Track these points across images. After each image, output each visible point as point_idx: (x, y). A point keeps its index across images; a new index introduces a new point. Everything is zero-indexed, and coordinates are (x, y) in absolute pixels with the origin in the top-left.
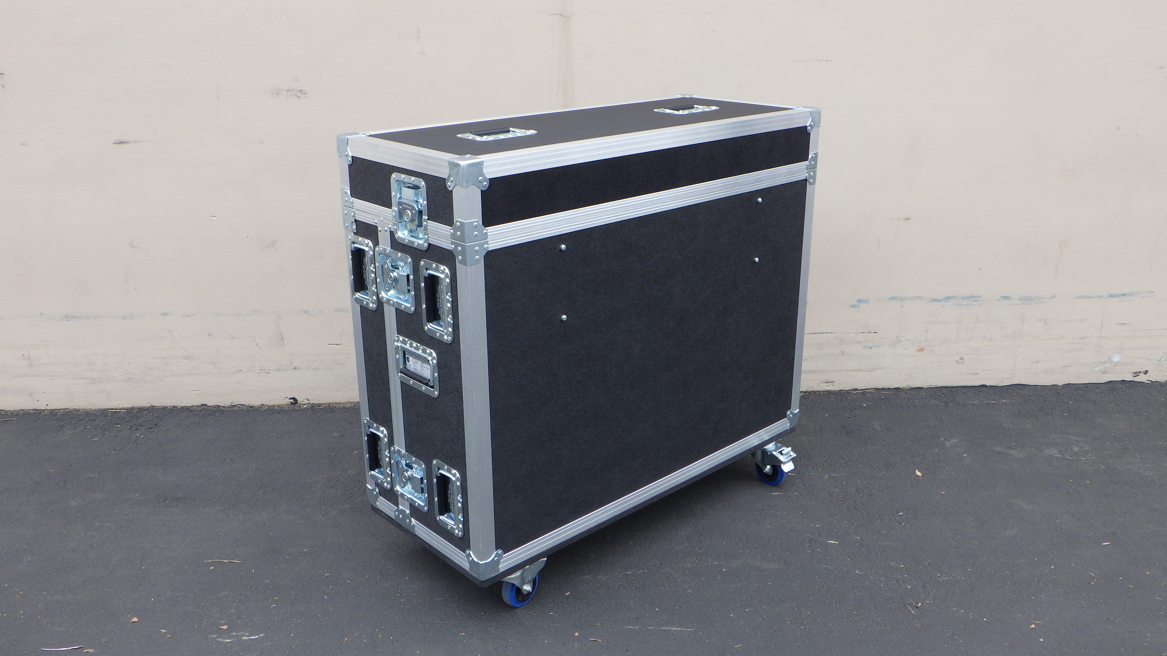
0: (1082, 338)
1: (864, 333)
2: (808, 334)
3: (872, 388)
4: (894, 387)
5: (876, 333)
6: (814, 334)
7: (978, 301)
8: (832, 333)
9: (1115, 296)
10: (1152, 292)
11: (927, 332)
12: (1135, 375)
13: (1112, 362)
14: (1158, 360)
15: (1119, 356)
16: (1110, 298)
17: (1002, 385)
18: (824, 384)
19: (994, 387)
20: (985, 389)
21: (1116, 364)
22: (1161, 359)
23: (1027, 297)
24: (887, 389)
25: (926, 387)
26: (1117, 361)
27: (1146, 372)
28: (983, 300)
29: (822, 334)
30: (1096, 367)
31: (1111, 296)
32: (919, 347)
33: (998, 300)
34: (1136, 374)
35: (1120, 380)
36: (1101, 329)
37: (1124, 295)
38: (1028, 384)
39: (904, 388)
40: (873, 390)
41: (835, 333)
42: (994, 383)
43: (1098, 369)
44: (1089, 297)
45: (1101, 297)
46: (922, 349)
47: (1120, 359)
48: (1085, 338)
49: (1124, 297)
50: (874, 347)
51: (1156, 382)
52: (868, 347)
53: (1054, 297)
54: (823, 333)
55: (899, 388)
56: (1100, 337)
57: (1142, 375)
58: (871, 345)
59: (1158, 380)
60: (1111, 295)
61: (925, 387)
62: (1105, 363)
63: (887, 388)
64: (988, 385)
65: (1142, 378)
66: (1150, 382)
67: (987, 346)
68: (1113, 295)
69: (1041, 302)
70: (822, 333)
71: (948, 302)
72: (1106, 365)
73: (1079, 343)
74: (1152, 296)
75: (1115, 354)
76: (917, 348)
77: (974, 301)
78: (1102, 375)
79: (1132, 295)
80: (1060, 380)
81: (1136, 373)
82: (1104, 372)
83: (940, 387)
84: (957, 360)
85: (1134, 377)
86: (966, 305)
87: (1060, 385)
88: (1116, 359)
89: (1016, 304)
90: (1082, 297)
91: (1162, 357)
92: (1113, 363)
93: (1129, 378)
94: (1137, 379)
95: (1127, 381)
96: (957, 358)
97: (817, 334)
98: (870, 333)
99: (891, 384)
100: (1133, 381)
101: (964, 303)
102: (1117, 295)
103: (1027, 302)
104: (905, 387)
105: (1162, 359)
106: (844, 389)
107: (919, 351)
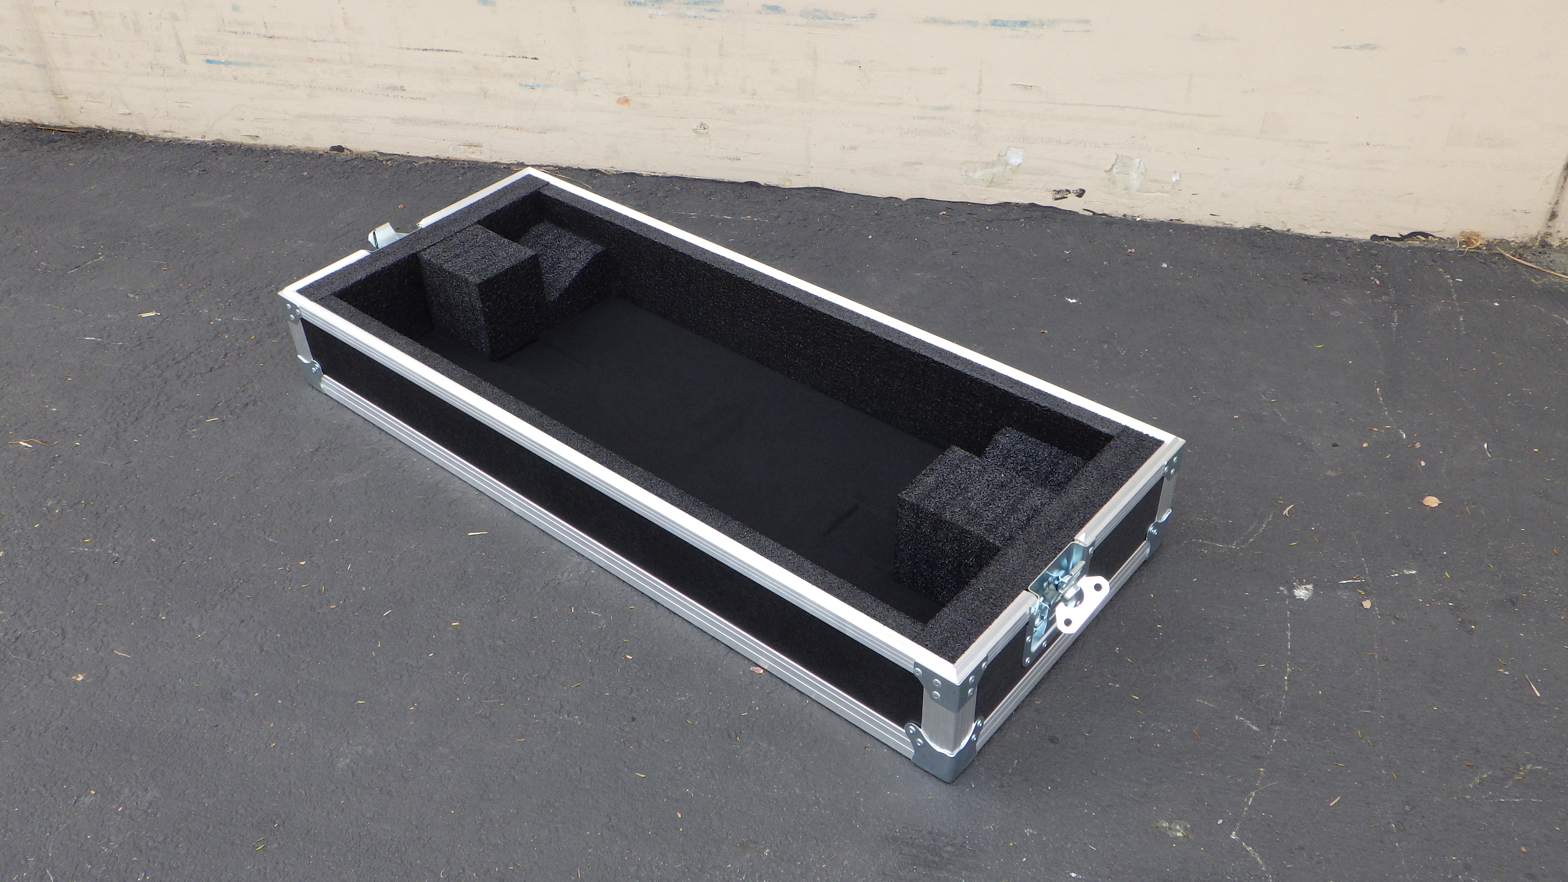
0: (939, 109)
1: (514, 57)
2: (415, 49)
3: (550, 166)
4: (590, 168)
5: (536, 59)
6: (425, 51)
7: (718, 11)
8: (456, 51)
9: (1004, 24)
10: (1088, 22)
11: (629, 67)
12: (1058, 196)
13: (1007, 164)
14: (1106, 171)
15: (1022, 153)
16: (994, 27)
17: (787, 185)
18: (464, 147)
19: (772, 189)
20: (755, 189)
21: (1017, 169)
22: (1111, 169)
23: (816, 10)
24: (576, 169)
25: (646, 173)
26: (1018, 163)
27: (1081, 193)
28: (728, 11)
29: (440, 52)
30: (975, 172)
31: (995, 23)
32: (620, 94)
33: (759, 12)
34: (1061, 194)
35: (1026, 201)
36: (979, 92)
37: (1024, 23)
38: (840, 190)
39: (606, 170)
40: (552, 168)
41: (462, 52)
42: (773, 181)
43: (978, 175)
44: (950, 23)
45: (974, 23)
46: (627, 101)
47: (1023, 160)
48: (946, 108)
49: (1024, 29)
50: (538, 86)
51: (1104, 214)
52: (527, 86)
53: (872, 16)
54: (442, 50)
55: (597, 171)
56: (978, 111)
57: (1072, 197)
58: (531, 82)
59: (1106, 213)
60: (996, 21)
61: (644, 173)
62: (993, 165)
63: (576, 167)
64: (762, 184)
65: (1071, 204)
66: (1091, 214)
67: (748, 105)
68: (999, 23)
69: (847, 25)
70: (439, 50)
71: (660, 8)
72: (995, 169)
73: (934, 118)
74: (1088, 31)
75: (1013, 149)
76: (618, 97)
77: (712, 10)
78: (990, 189)
79: (1042, 24)
80: (905, 190)
81: (1059, 192)
82: (991, 183)
83: (671, 177)
84: (695, 128)
85: (1057, 199)
86: (696, 17)
87: (904, 197)
88: (1015, 159)
89: (796, 25)
90: (934, 21)
91: (1113, 165)
92: (1008, 167)
93: (1046, 200)
94: (1063, 205)
95: (1040, 206)
96: (695, 125)
97: (432, 52)
98: (526, 58)
99: (583, 161)
100: (1051, 207)
101: (691, 13)
102: (1007, 21)
103: (818, 21)
104: (608, 169)
105: (1115, 170)
106: (501, 161)
107: (623, 104)
